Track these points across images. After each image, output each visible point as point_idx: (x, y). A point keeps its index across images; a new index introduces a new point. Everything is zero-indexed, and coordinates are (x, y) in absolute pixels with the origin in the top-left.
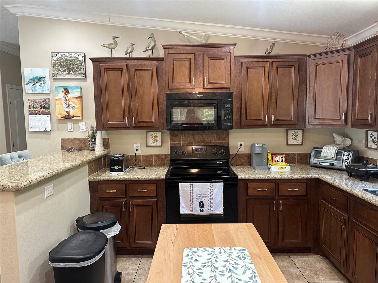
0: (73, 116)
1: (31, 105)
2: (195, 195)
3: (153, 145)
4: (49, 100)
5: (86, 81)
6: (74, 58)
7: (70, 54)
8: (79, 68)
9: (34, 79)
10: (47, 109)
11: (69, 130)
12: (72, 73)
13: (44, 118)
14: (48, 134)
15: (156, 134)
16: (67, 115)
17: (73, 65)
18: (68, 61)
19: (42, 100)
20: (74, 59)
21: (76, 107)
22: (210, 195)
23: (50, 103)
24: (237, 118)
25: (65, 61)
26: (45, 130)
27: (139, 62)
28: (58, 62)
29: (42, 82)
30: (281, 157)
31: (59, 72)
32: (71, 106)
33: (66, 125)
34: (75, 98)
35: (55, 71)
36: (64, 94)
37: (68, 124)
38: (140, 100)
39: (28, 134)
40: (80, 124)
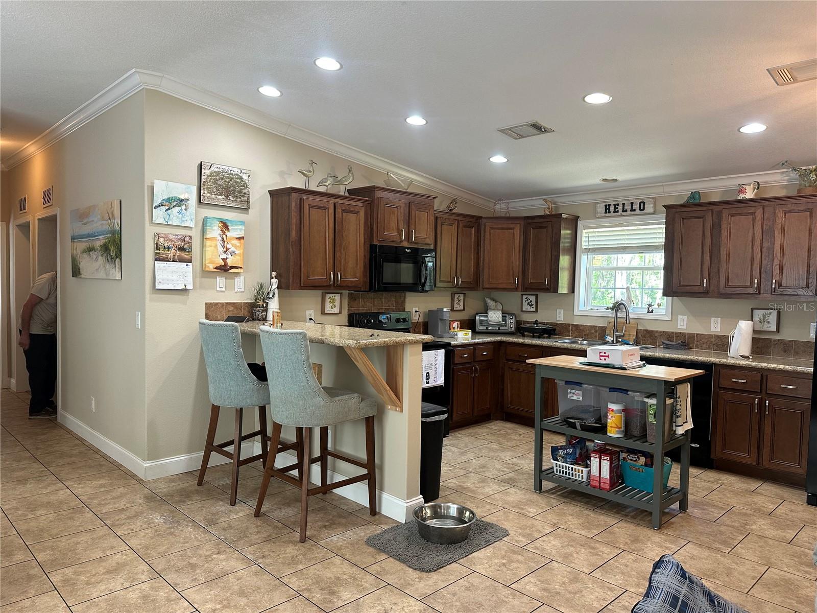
0: (232, 267)
1: (160, 244)
2: (423, 366)
3: (331, 312)
5: (248, 214)
6: (237, 177)
7: (231, 169)
8: (241, 193)
9: (170, 200)
10: (187, 252)
11: (218, 289)
12: (231, 198)
13: (181, 266)
14: (184, 295)
15: (335, 296)
16: (223, 264)
17: (234, 187)
18: (227, 180)
19: (179, 237)
20: (236, 178)
21: (237, 252)
22: (435, 365)
23: (192, 244)
25: (222, 179)
26: (184, 287)
28: (212, 179)
29: (183, 207)
31: (212, 194)
32: (230, 250)
34: (237, 238)
35: (206, 192)
36: (221, 231)
37: (218, 279)
38: (345, 251)
39: (150, 294)
40: (236, 280)
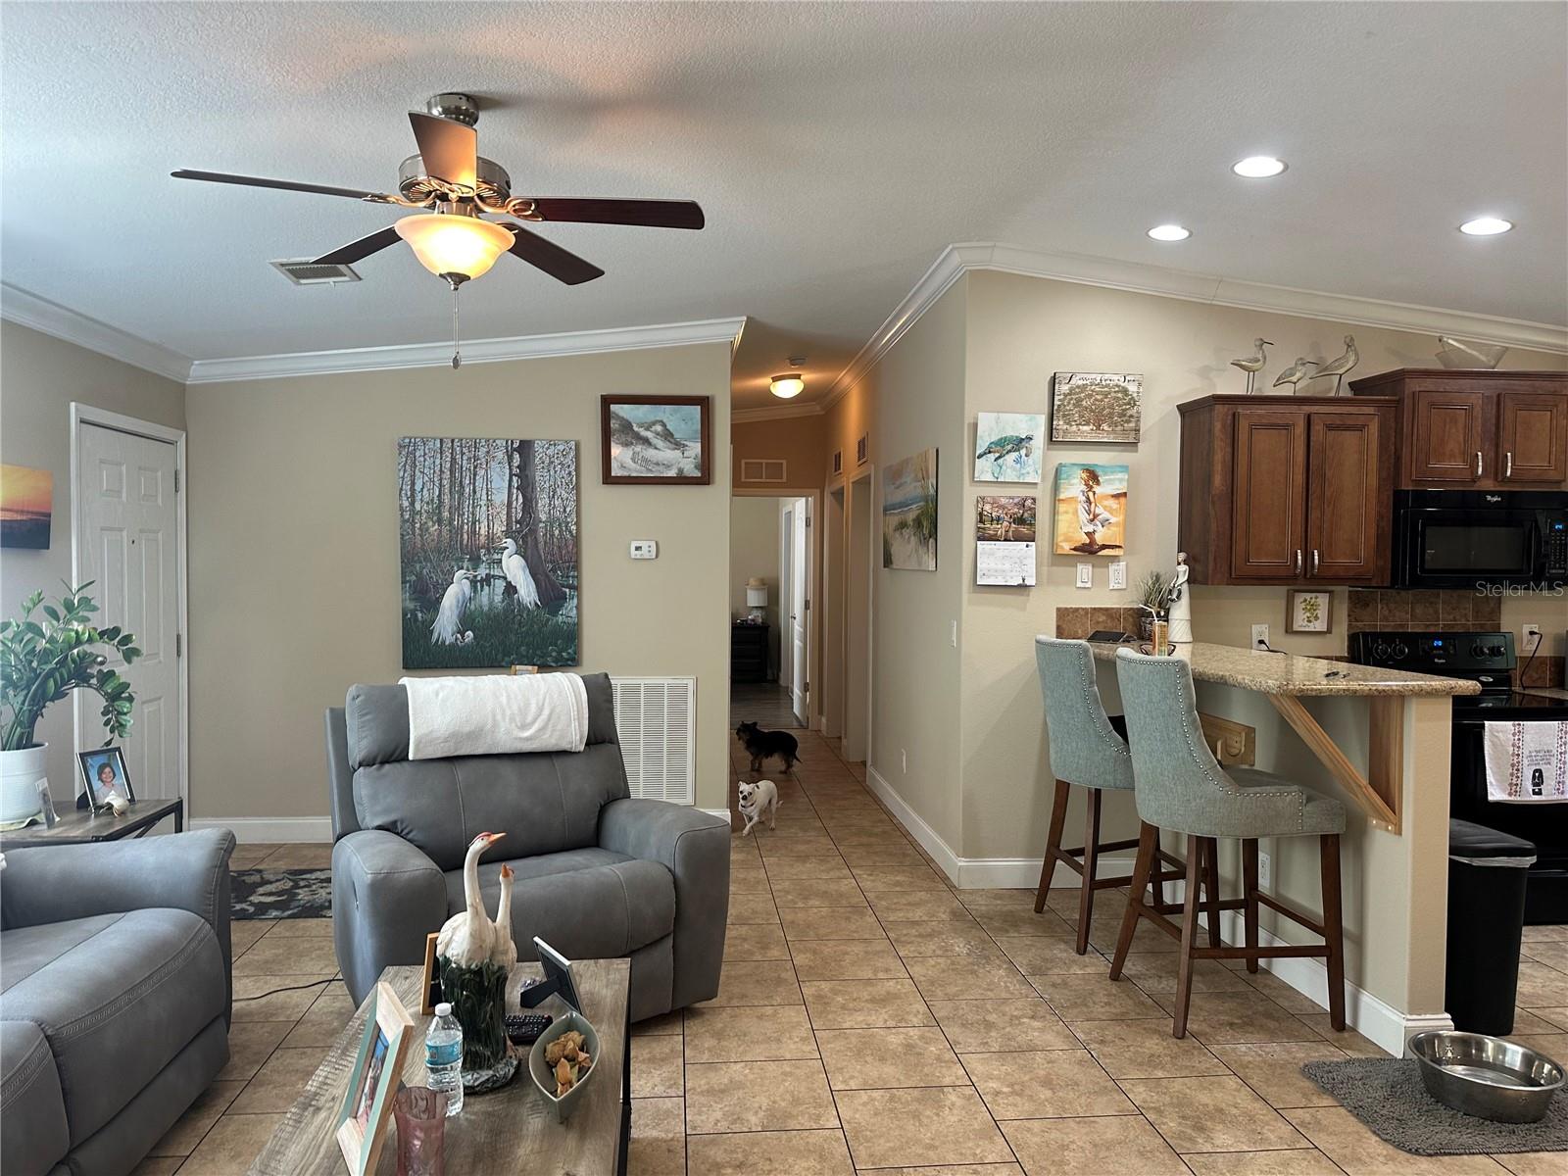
0: (1105, 547)
1: (986, 513)
2: (1526, 753)
3: (1307, 629)
4: (1034, 499)
6: (1117, 389)
7: (1106, 377)
8: (1125, 415)
9: (1001, 442)
10: (1028, 524)
11: (1082, 585)
12: (1106, 428)
13: (1019, 547)
14: (1022, 595)
15: (1316, 598)
16: (1088, 541)
17: (1111, 407)
18: (1099, 397)
19: (1016, 500)
20: (1115, 392)
21: (1113, 520)
22: (1561, 753)
23: (1037, 510)
25: (1090, 396)
26: (1021, 582)
28: (1072, 399)
29: (1023, 452)
31: (1071, 426)
32: (1100, 517)
34: (1113, 496)
35: (1061, 423)
36: (1086, 485)
37: (1080, 567)
39: (969, 593)
40: (1113, 567)
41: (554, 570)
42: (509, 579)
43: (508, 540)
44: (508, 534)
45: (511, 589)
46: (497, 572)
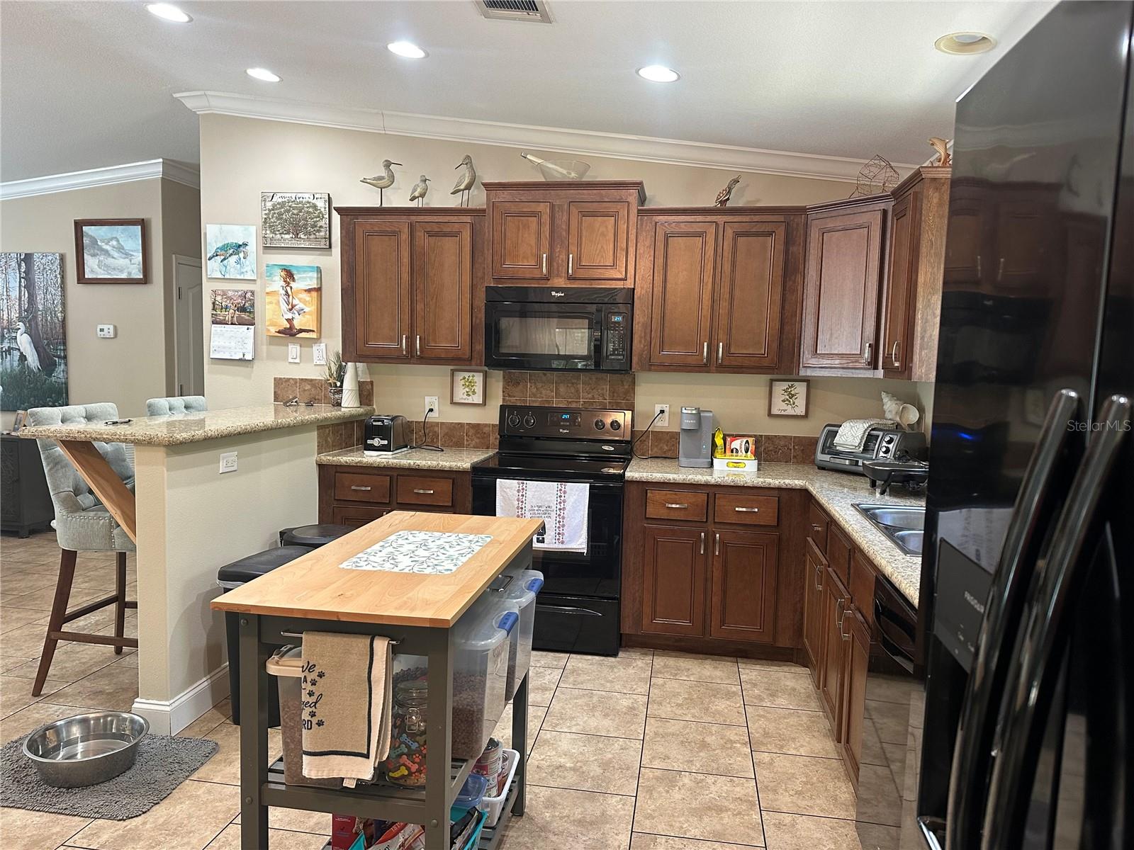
0: (301, 331)
1: (218, 303)
2: (528, 507)
3: (466, 402)
4: (253, 293)
5: (331, 255)
6: (308, 205)
7: (300, 195)
8: (316, 226)
9: (225, 248)
10: (248, 312)
11: (292, 361)
12: (302, 236)
13: (241, 330)
14: (248, 367)
15: (473, 376)
16: (288, 326)
17: (305, 219)
18: (295, 212)
19: (240, 293)
20: (307, 207)
21: (307, 309)
22: (560, 509)
23: (256, 302)
24: (642, 346)
25: (288, 211)
26: (242, 357)
27: (435, 217)
28: (275, 213)
29: (242, 255)
30: (745, 441)
31: (276, 234)
32: (296, 307)
33: (285, 348)
34: (306, 291)
35: (268, 232)
36: (285, 281)
37: (290, 346)
38: (434, 301)
39: (209, 364)
40: (315, 348)
41: (48, 344)
42: (22, 350)
43: (21, 323)
44: (20, 319)
45: (23, 358)
46: (14, 346)
